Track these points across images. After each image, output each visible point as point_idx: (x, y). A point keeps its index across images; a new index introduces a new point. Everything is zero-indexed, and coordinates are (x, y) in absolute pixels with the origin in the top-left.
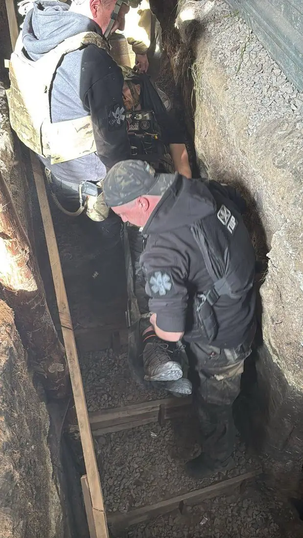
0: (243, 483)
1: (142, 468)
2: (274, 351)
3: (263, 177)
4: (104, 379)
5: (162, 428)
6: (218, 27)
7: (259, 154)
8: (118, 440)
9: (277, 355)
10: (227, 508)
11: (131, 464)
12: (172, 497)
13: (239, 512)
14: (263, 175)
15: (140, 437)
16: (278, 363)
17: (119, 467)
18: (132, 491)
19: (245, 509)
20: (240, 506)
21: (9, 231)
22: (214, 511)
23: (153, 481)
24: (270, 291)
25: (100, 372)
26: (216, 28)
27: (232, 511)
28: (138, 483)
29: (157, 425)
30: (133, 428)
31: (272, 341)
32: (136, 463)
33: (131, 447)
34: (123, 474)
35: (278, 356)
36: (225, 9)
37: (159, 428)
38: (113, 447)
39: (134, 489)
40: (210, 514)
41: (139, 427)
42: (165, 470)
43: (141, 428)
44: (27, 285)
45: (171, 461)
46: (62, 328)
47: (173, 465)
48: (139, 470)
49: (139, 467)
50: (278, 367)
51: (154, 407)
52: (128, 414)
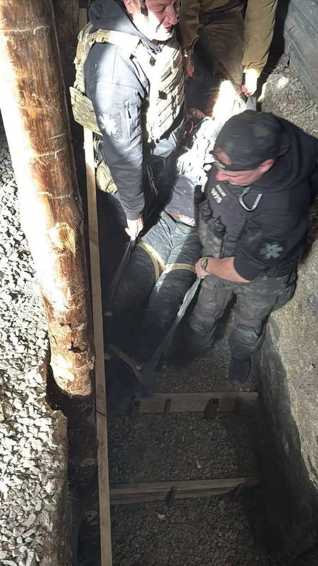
1: (143, 549)
2: (313, 470)
4: (116, 449)
5: (169, 507)
6: (291, 108)
8: (121, 514)
9: (315, 475)
11: (133, 543)
15: (145, 514)
16: (315, 482)
17: (120, 544)
21: (82, 345)
25: (113, 441)
26: (289, 109)
29: (164, 504)
30: (138, 504)
31: (313, 460)
32: (138, 543)
33: (134, 525)
34: (123, 552)
36: (299, 90)
37: (166, 508)
38: (116, 521)
41: (145, 503)
42: (167, 555)
43: (147, 505)
44: (83, 390)
45: (174, 545)
46: (97, 414)
47: (176, 550)
48: (140, 551)
49: (140, 547)
50: (313, 485)
51: (166, 487)
52: (137, 491)
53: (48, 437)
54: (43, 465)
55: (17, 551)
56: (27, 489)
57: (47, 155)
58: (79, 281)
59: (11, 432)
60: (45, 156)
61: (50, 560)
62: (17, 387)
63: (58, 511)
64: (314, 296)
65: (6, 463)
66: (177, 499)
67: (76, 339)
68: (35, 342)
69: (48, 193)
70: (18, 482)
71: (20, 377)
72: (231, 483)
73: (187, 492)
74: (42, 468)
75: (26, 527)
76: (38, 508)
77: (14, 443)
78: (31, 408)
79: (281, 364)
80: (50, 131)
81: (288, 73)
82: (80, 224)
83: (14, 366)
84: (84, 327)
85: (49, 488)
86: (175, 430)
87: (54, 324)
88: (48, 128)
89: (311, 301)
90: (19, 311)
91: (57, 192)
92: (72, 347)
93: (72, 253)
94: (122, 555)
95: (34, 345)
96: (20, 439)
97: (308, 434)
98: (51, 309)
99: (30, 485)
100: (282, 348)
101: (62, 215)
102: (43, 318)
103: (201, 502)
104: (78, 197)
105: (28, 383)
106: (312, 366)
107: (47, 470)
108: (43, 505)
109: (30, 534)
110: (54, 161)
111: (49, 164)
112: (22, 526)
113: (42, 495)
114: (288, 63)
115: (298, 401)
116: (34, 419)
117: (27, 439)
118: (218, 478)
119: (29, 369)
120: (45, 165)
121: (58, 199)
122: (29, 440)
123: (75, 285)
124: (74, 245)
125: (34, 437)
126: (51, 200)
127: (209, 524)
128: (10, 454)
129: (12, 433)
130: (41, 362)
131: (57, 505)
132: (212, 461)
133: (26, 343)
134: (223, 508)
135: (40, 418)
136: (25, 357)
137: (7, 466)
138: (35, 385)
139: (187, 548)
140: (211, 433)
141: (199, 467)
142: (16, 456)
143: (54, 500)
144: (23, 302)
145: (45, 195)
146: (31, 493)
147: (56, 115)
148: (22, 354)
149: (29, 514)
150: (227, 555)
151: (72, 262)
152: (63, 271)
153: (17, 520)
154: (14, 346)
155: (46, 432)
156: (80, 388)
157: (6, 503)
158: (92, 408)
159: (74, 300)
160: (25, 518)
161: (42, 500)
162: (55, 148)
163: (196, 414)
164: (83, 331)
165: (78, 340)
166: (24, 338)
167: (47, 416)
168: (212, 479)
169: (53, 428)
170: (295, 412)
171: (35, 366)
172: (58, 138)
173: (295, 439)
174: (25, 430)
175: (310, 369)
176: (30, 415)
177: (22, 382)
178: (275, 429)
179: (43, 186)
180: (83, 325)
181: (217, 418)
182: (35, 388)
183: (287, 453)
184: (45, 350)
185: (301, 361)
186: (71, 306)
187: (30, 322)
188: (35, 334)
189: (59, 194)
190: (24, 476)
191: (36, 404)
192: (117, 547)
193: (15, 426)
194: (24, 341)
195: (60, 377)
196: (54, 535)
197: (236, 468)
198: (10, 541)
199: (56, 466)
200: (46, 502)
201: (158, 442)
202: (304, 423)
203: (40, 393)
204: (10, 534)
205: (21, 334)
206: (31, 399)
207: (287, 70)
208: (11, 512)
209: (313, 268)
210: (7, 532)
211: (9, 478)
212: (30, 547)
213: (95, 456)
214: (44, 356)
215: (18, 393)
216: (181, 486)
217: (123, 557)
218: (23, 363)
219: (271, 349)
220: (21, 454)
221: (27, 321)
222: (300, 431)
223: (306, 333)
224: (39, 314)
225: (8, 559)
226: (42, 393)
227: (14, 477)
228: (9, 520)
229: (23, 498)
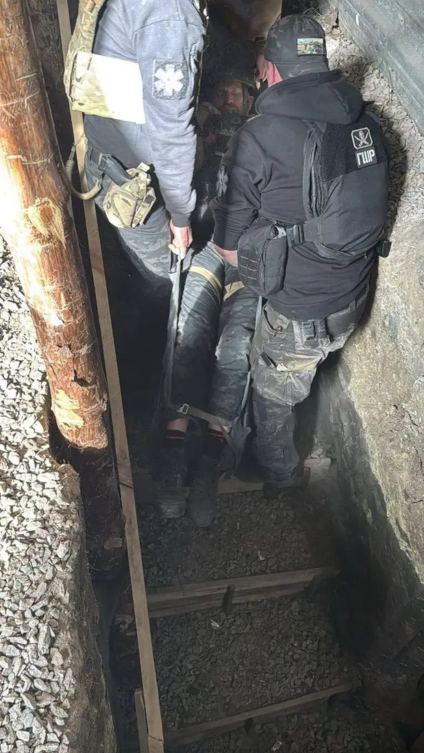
0: (332, 699)
1: (198, 670)
2: (404, 535)
3: (401, 297)
4: (153, 544)
5: (227, 615)
7: (398, 265)
8: (166, 628)
9: (407, 541)
10: (308, 730)
11: (184, 664)
12: (239, 713)
13: (324, 736)
14: (401, 294)
15: (197, 626)
16: (407, 551)
17: (168, 666)
18: (184, 701)
19: (333, 732)
20: (326, 727)
21: (89, 376)
22: (290, 732)
23: (213, 688)
24: (405, 455)
25: (149, 535)
27: (315, 735)
28: (192, 691)
29: (221, 612)
30: (187, 614)
31: (402, 522)
32: (191, 663)
33: (183, 640)
34: (172, 676)
35: (409, 543)
36: (354, 54)
37: (223, 615)
38: (159, 638)
39: (186, 699)
40: (285, 736)
41: (195, 612)
42: (229, 675)
43: (198, 614)
44: (97, 440)
45: (237, 662)
46: (121, 486)
47: (241, 668)
48: (194, 672)
49: (194, 668)
50: (406, 556)
51: (220, 588)
52: (184, 595)
53: (56, 494)
54: (52, 526)
55: (26, 626)
56: (34, 555)
57: (14, 103)
58: (74, 283)
59: (8, 489)
60: (12, 105)
61: (69, 636)
62: (11, 439)
63: (75, 580)
64: (390, 316)
65: (4, 526)
66: (236, 604)
67: (79, 367)
68: (30, 386)
69: (20, 156)
70: (22, 547)
71: (15, 427)
72: (305, 577)
73: (250, 592)
74: (51, 530)
75: (35, 599)
76: (49, 576)
77: (13, 502)
78: (31, 462)
79: (354, 413)
80: (15, 69)
81: (338, 35)
82: (67, 200)
83: (5, 414)
84: (88, 350)
85: (61, 551)
86: (227, 516)
87: (49, 346)
88: (12, 65)
89: (387, 323)
90: (6, 349)
91: (32, 155)
92: (76, 377)
93: (60, 242)
94: (171, 680)
95: (29, 388)
96: (20, 498)
97: (393, 491)
98: (44, 325)
99: (37, 550)
100: (355, 392)
101: (42, 187)
102: (37, 356)
103: (268, 606)
104: (61, 163)
105: (25, 434)
106: (393, 408)
107: (57, 531)
108: (55, 573)
109: (41, 606)
110: (24, 110)
111: (19, 116)
112: (30, 598)
113: (53, 560)
114: (337, 21)
115: (379, 452)
116: (37, 475)
117: (29, 497)
118: (287, 570)
119: (24, 417)
120: (14, 117)
121: (34, 165)
122: (32, 499)
123: (70, 289)
124: (62, 230)
125: (37, 495)
126: (26, 166)
127: (280, 632)
128: (8, 516)
129: (9, 491)
130: (39, 409)
131: (72, 573)
132: (277, 551)
133: (18, 387)
134: (298, 610)
135: (43, 473)
136: (18, 403)
137: (6, 530)
138: (35, 435)
139: (255, 664)
140: (273, 516)
141: (261, 559)
142: (16, 518)
143: (68, 566)
144: (10, 338)
145: (17, 159)
146: (39, 559)
147: (22, 48)
148: (15, 400)
149: (37, 584)
150: (307, 668)
151: (62, 255)
152: (51, 268)
153: (24, 593)
154: (3, 391)
155: (54, 488)
156: (92, 438)
157: (8, 572)
158: (112, 467)
159: (71, 311)
160: (33, 588)
161: (54, 566)
162: (24, 93)
163: (253, 494)
164: (87, 355)
165: (82, 369)
166: (15, 381)
167: (52, 470)
168: (278, 572)
169: (62, 483)
170: (375, 468)
171: (32, 413)
172: (28, 79)
173: (378, 503)
174: (25, 487)
175: (391, 412)
176: (31, 470)
177: (18, 433)
178: (354, 497)
179: (14, 147)
180: (86, 347)
181: (280, 497)
182: (35, 439)
183: (371, 523)
184: (44, 395)
185: (379, 403)
186: (68, 319)
187: (21, 362)
188: (28, 376)
189: (35, 158)
190: (30, 541)
191: (38, 457)
192: (163, 670)
193: (13, 484)
194: (15, 384)
195: (66, 424)
196: (72, 608)
197: (309, 556)
198: (16, 616)
199: (68, 526)
200: (59, 568)
201: (206, 532)
202: (388, 478)
203: (42, 445)
204: (16, 607)
205: (10, 377)
206: (30, 453)
207: (336, 31)
208: (15, 582)
209: (386, 279)
210: (11, 605)
211: (9, 543)
212: (42, 621)
213: (123, 536)
214: (43, 402)
215: (14, 446)
216: (241, 585)
217: (173, 681)
218: (16, 410)
219: (341, 396)
220: (23, 515)
221: (17, 360)
222: (384, 492)
223: (383, 367)
224: (32, 352)
225: (15, 636)
226: (43, 445)
227: (16, 542)
228: (12, 592)
229: (29, 565)
